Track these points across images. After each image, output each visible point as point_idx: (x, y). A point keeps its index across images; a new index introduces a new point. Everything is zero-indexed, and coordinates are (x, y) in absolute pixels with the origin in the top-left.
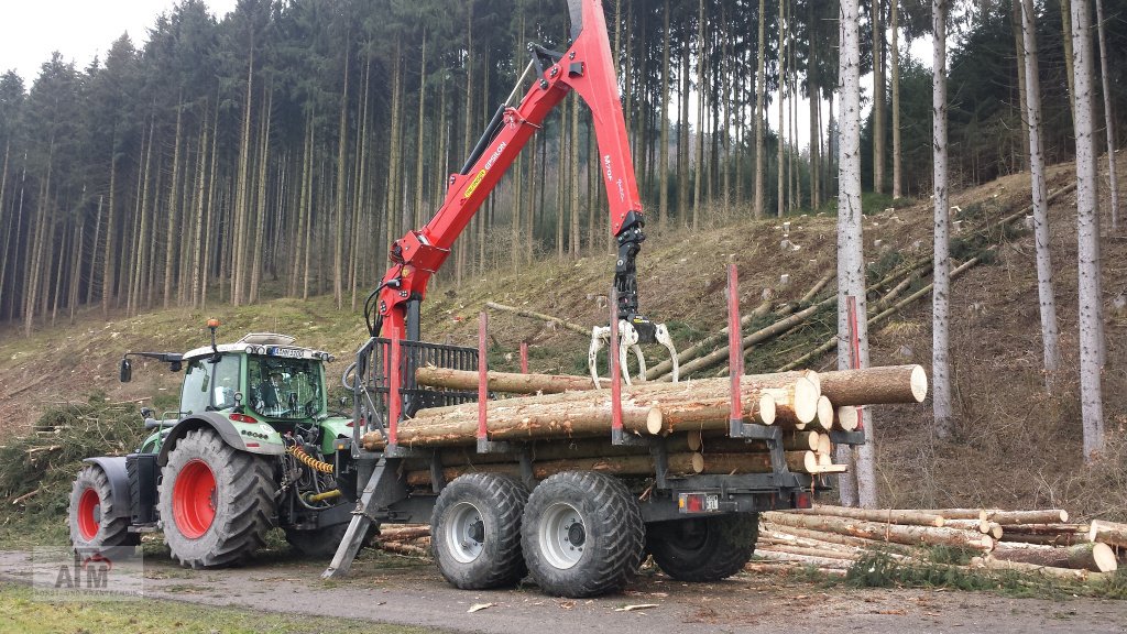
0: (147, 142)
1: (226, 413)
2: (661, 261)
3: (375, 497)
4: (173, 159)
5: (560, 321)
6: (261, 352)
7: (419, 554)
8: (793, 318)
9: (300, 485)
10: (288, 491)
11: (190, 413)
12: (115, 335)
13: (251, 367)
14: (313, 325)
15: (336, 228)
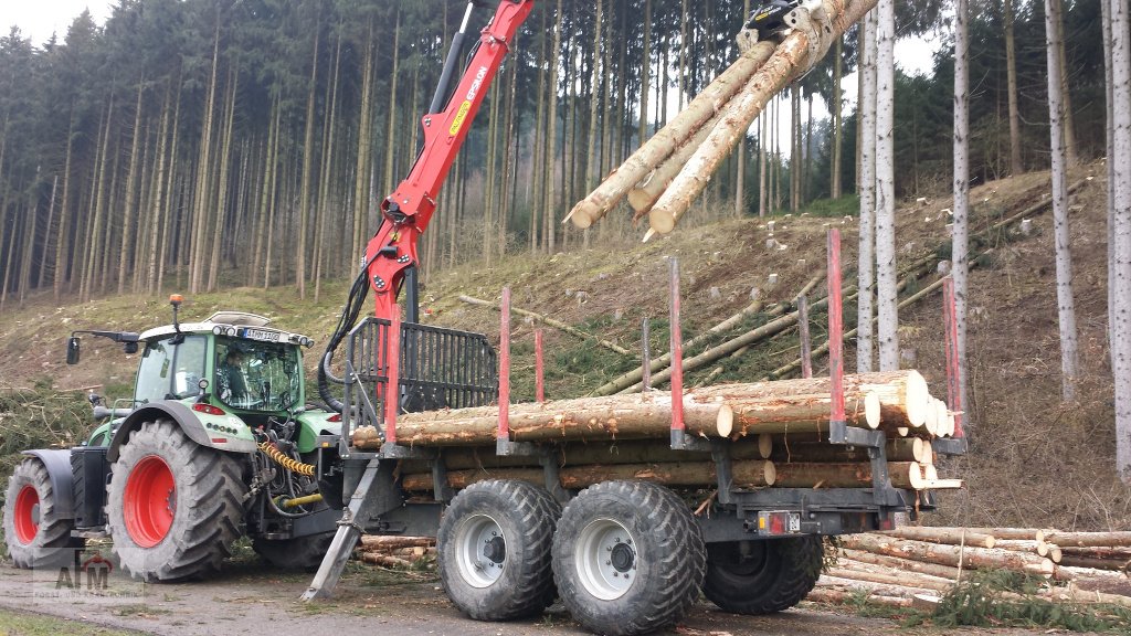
0: (105, 122)
1: (189, 403)
2: (641, 258)
3: (366, 504)
4: (132, 139)
5: (539, 317)
6: (230, 333)
7: (405, 568)
8: (787, 318)
9: (272, 488)
10: (259, 495)
11: (146, 401)
12: (66, 320)
13: (219, 351)
14: (275, 315)
15: (300, 217)
